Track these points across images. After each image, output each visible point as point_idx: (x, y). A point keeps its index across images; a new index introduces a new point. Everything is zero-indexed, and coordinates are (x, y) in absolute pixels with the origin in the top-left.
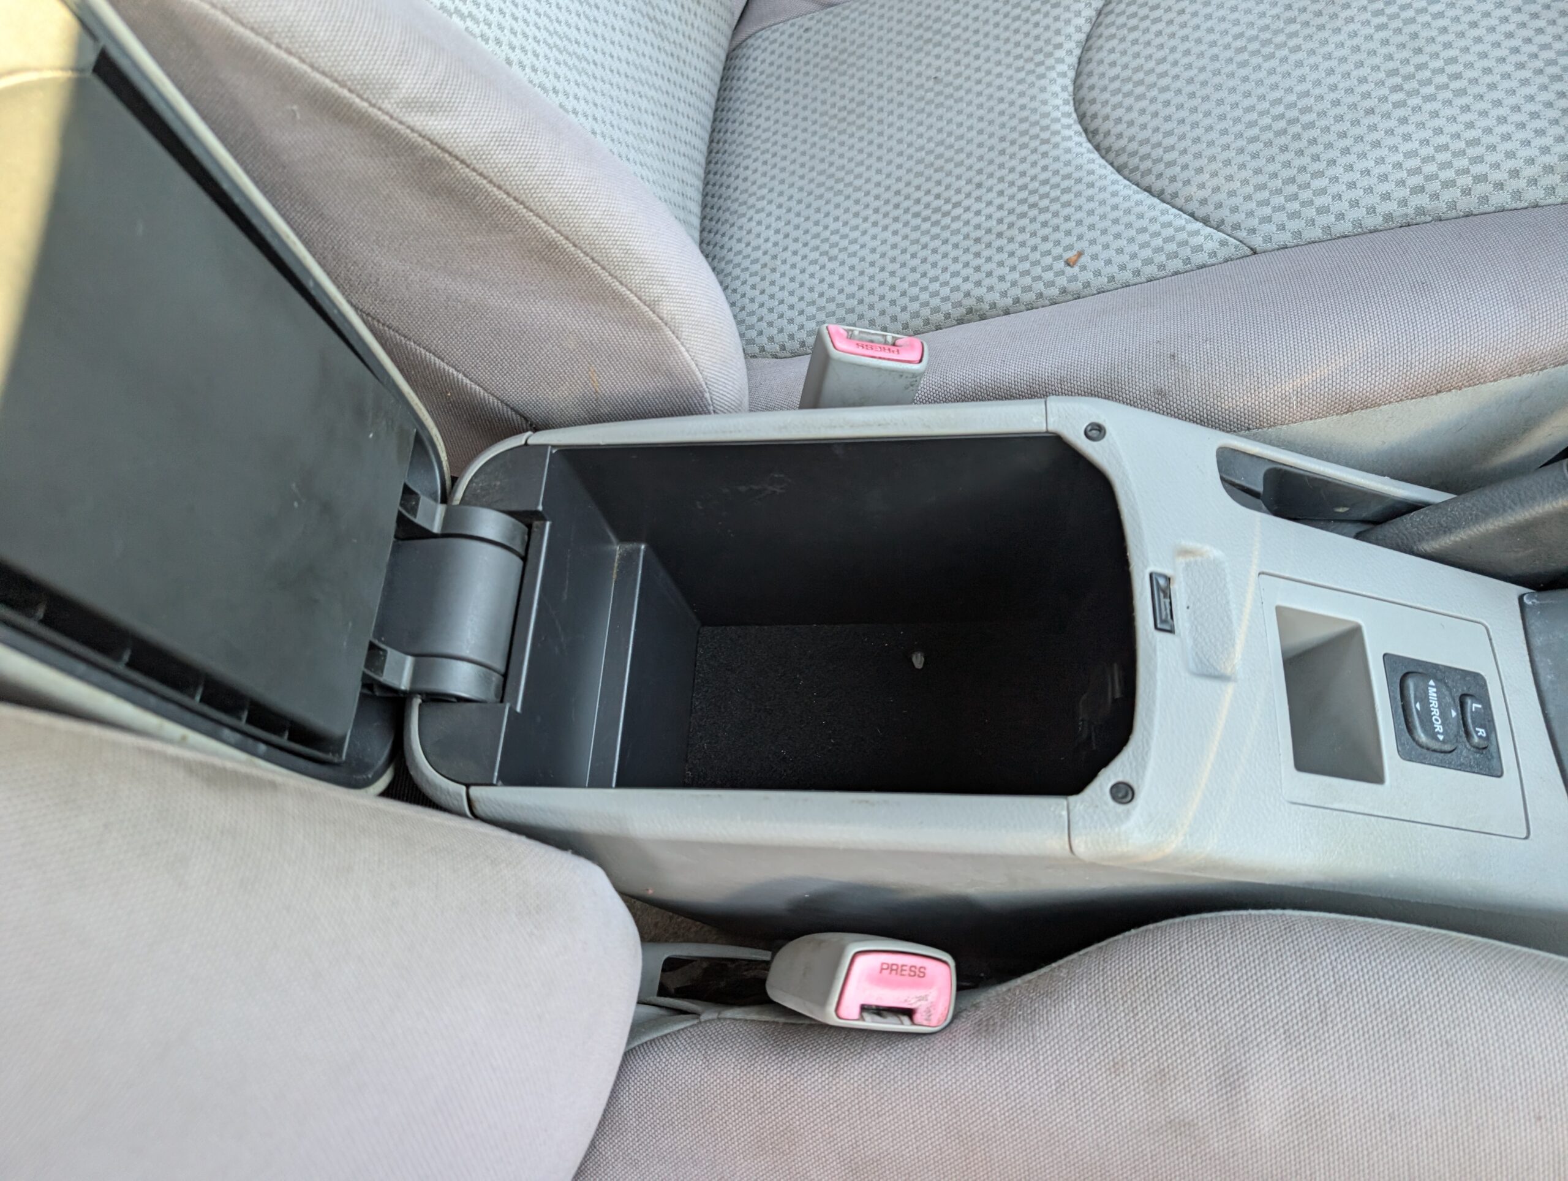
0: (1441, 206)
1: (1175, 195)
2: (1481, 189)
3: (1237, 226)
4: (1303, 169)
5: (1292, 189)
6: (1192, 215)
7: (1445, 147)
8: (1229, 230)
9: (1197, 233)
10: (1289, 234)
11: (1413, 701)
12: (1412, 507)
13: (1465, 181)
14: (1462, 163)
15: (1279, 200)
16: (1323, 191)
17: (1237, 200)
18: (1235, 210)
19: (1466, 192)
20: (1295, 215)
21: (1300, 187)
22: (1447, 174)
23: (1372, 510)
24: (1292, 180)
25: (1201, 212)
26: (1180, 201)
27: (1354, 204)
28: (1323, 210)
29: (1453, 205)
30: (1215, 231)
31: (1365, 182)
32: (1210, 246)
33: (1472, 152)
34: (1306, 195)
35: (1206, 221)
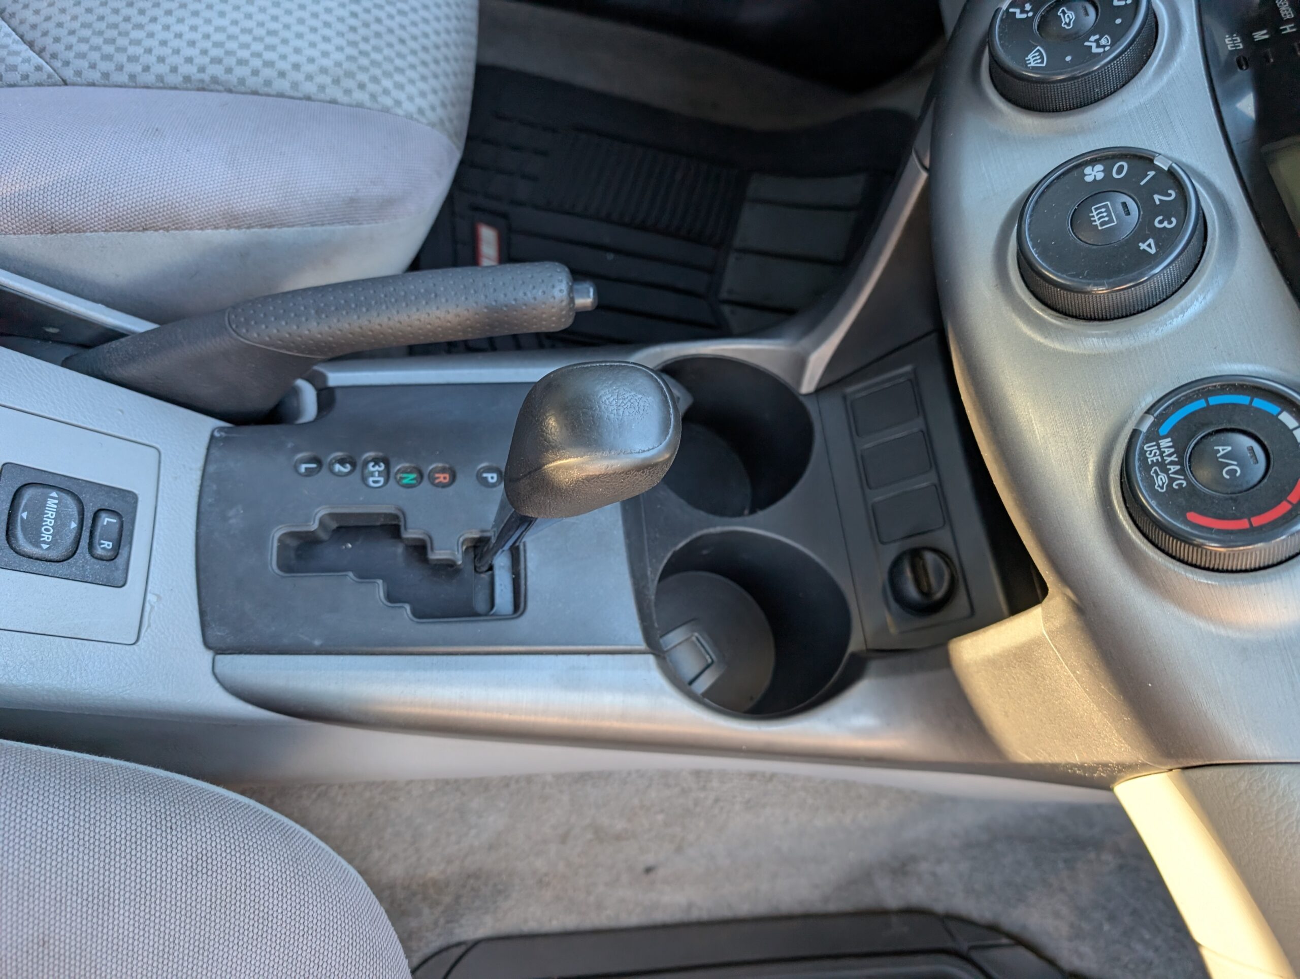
0: (233, 79)
1: (13, 15)
2: (267, 73)
3: (54, 56)
4: (127, 19)
5: (113, 33)
6: (22, 37)
7: (249, 31)
8: (47, 56)
9: (17, 53)
10: (99, 75)
11: (21, 509)
13: (256, 63)
14: (257, 47)
15: (98, 41)
16: (138, 42)
17: (63, 32)
18: (57, 40)
19: (255, 73)
20: (107, 57)
21: (120, 34)
22: (244, 54)
23: (85, 335)
24: (115, 26)
25: (29, 36)
26: (15, 22)
27: (161, 60)
28: (133, 59)
29: (242, 81)
30: (37, 57)
31: (175, 43)
32: (25, 68)
33: (270, 40)
34: (122, 42)
35: (31, 45)
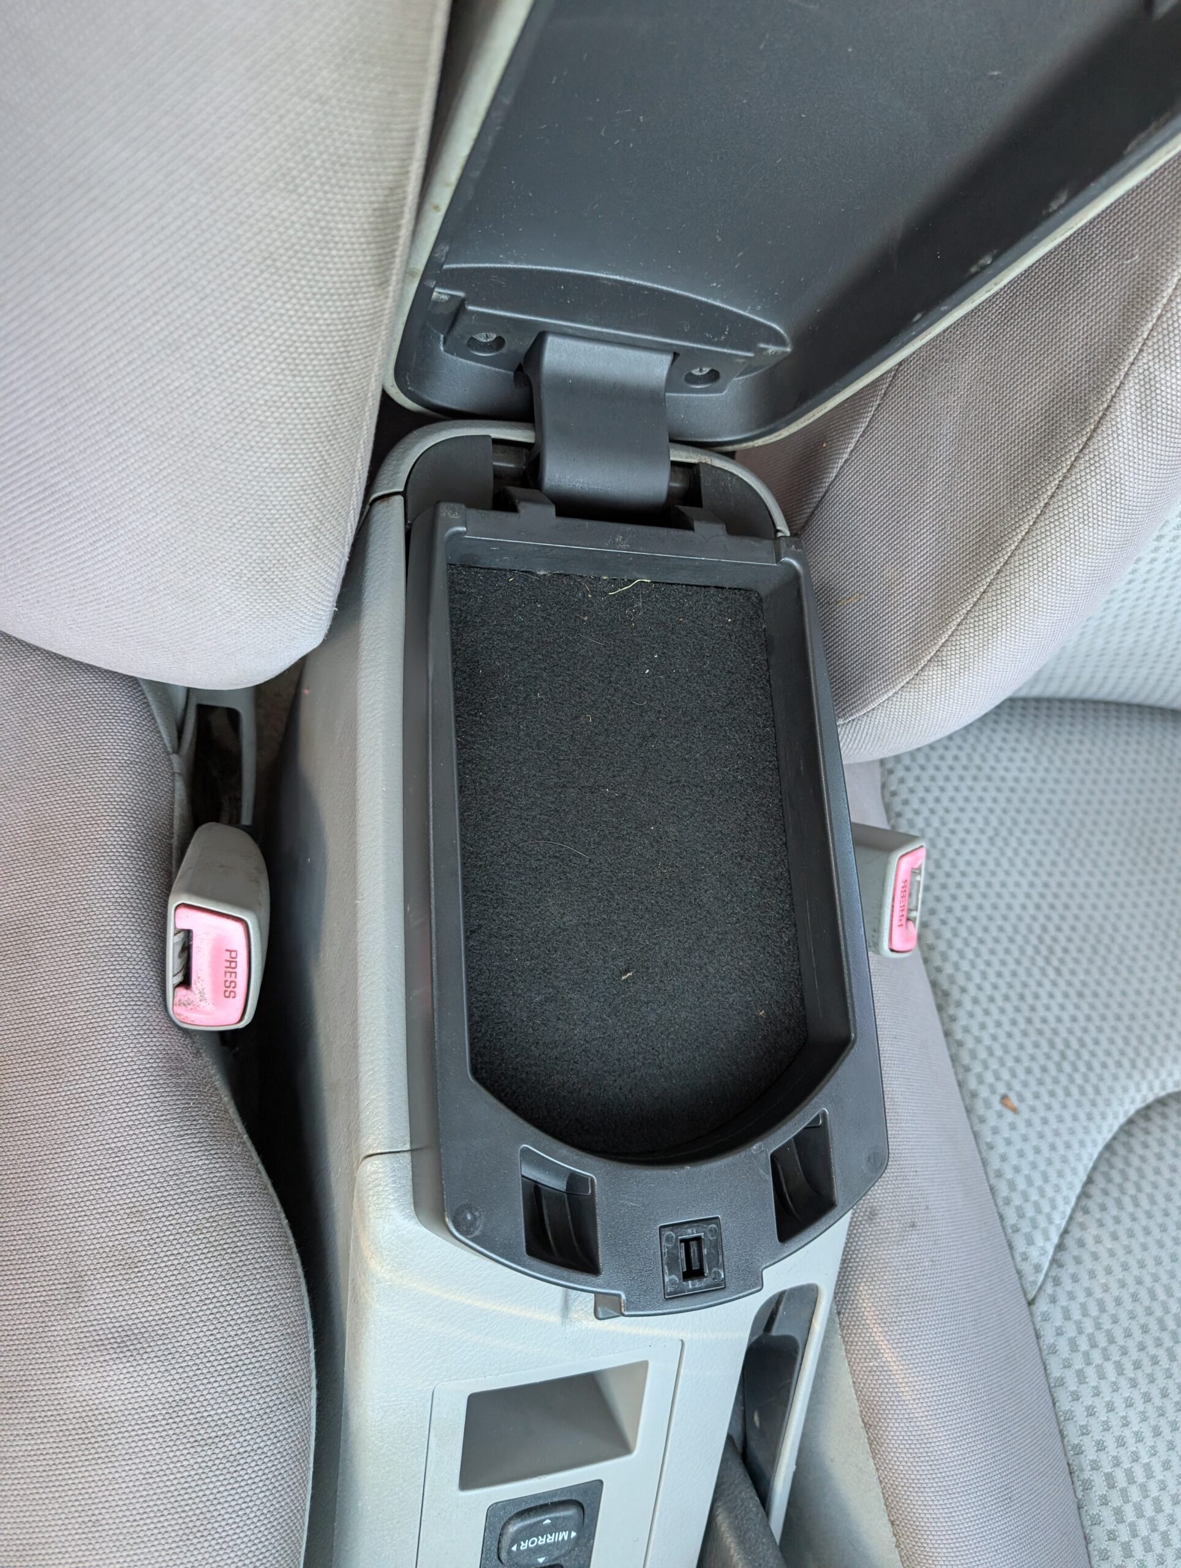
0: (1094, 1509)
1: (1086, 1211)
2: (1116, 1552)
3: (1057, 1282)
4: (1124, 1352)
5: (1102, 1341)
6: (1066, 1231)
7: (1159, 1510)
8: (1053, 1273)
9: (1047, 1238)
10: (1052, 1341)
11: (552, 1515)
12: (764, 1498)
13: (1123, 1534)
14: (1143, 1529)
15: (1089, 1326)
16: (1102, 1376)
17: (1085, 1281)
18: (1075, 1279)
19: (1112, 1536)
20: (1074, 1346)
21: (1105, 1349)
22: (1130, 1514)
23: (759, 1454)
24: (1112, 1340)
25: (1070, 1242)
26: (1080, 1217)
27: (1091, 1412)
28: (1081, 1377)
29: (1097, 1521)
30: (1050, 1257)
31: (1115, 1422)
32: (1034, 1253)
33: (1156, 1539)
34: (1096, 1356)
35: (1060, 1247)
